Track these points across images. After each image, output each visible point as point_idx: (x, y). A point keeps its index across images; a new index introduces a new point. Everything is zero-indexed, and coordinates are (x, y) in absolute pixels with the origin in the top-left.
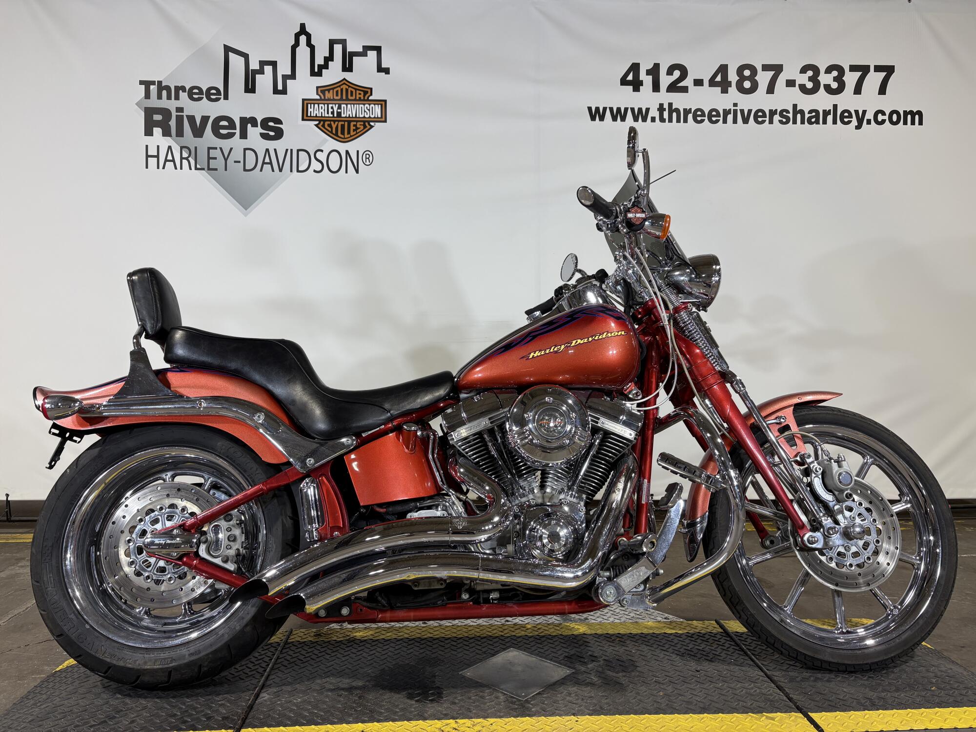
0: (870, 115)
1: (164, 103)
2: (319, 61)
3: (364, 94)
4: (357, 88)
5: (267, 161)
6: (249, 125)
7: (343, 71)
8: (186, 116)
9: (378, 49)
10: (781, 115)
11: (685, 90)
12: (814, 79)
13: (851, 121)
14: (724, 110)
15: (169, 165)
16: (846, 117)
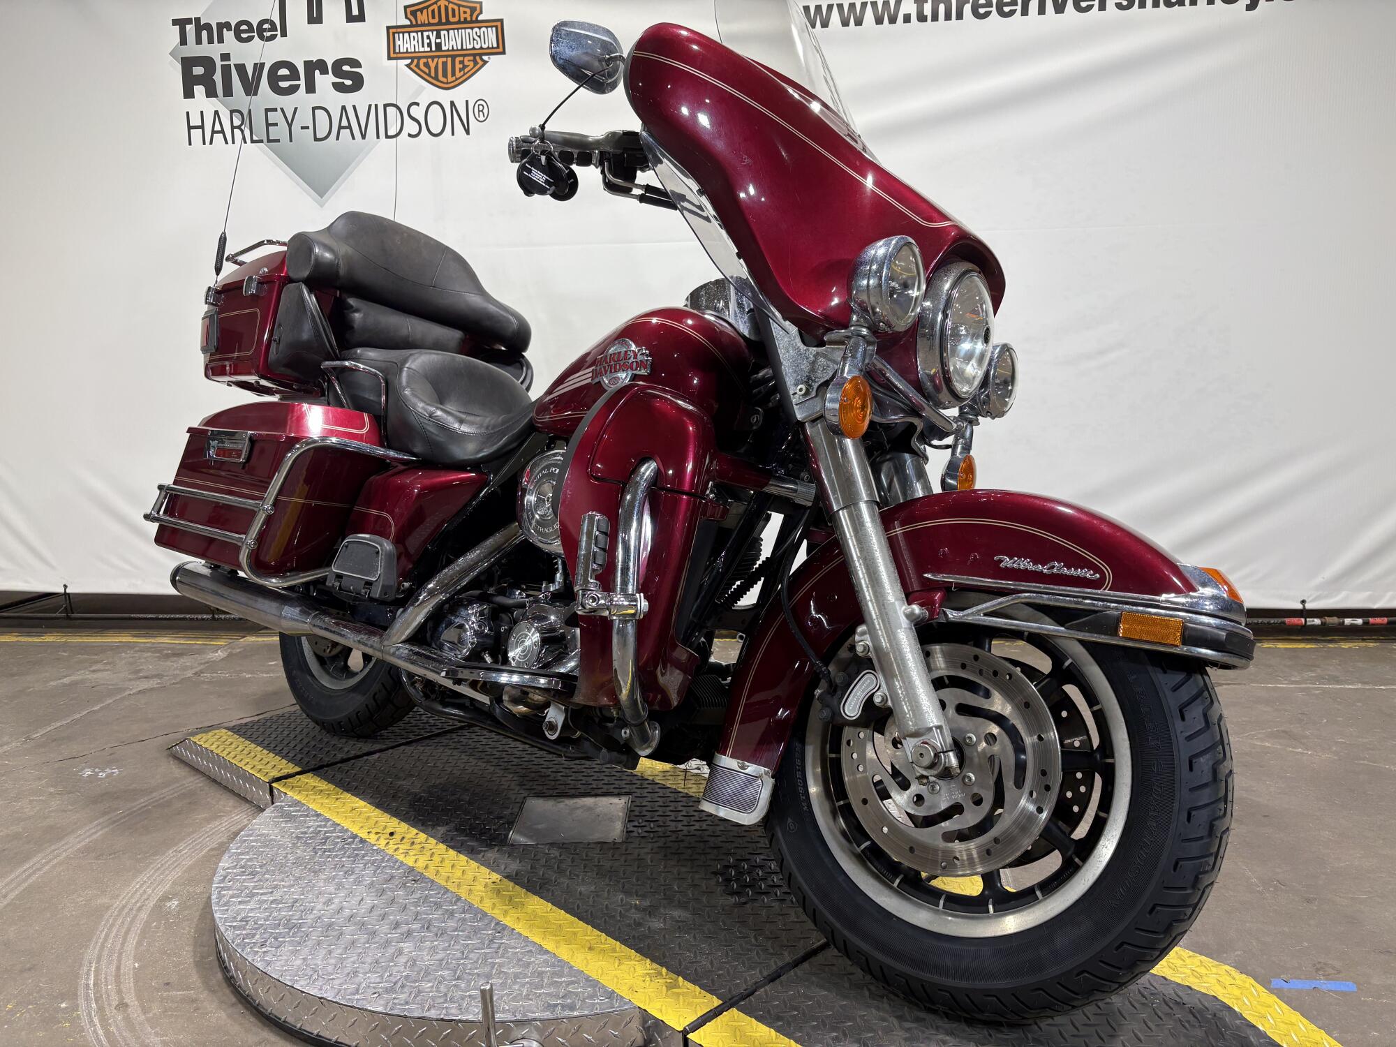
1: (205, 49)
3: (471, 13)
4: (460, 3)
5: (345, 123)
8: (235, 65)
15: (218, 138)
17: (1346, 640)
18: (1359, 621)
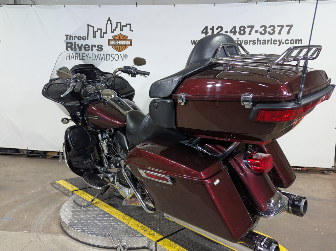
0: (283, 41)
1: (71, 41)
2: (113, 28)
3: (125, 38)
4: (124, 36)
5: (98, 57)
6: (94, 47)
7: (120, 31)
9: (130, 24)
10: (253, 42)
12: (265, 30)
13: (277, 43)
16: (275, 42)
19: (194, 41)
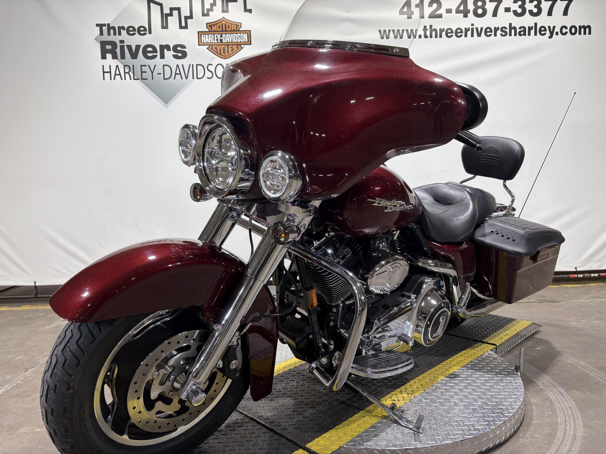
0: (558, 29)
1: (112, 38)
2: (207, 6)
3: (236, 27)
4: (232, 23)
5: (178, 72)
6: (165, 50)
7: (222, 12)
8: (126, 45)
10: (502, 30)
11: (440, 16)
12: (522, 7)
13: (546, 33)
14: (466, 29)
15: (118, 77)
16: (543, 31)
17: (592, 283)
18: (597, 275)
19: (385, 31)
